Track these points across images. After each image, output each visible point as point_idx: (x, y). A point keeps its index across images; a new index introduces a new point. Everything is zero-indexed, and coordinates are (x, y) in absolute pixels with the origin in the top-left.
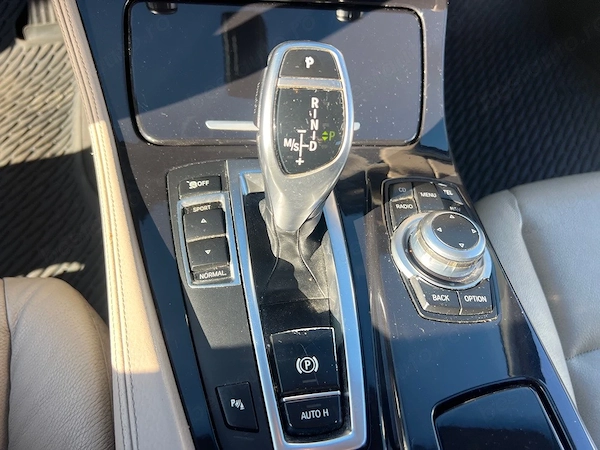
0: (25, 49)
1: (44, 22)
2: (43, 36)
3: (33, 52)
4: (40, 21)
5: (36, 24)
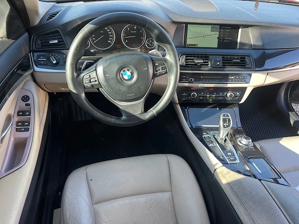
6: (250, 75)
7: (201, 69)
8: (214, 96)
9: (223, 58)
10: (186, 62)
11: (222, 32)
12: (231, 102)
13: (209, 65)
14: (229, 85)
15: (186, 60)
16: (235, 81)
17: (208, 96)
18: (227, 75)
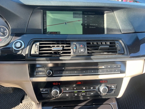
0: (21, 105)
1: (27, 99)
2: (26, 102)
3: (23, 106)
4: (26, 99)
5: (25, 100)
6: (124, 63)
7: (61, 58)
8: (83, 91)
9: (87, 44)
10: (40, 51)
11: (86, 18)
12: (107, 97)
13: (72, 54)
14: (100, 77)
15: (40, 47)
16: (107, 71)
17: (76, 91)
18: (96, 64)
